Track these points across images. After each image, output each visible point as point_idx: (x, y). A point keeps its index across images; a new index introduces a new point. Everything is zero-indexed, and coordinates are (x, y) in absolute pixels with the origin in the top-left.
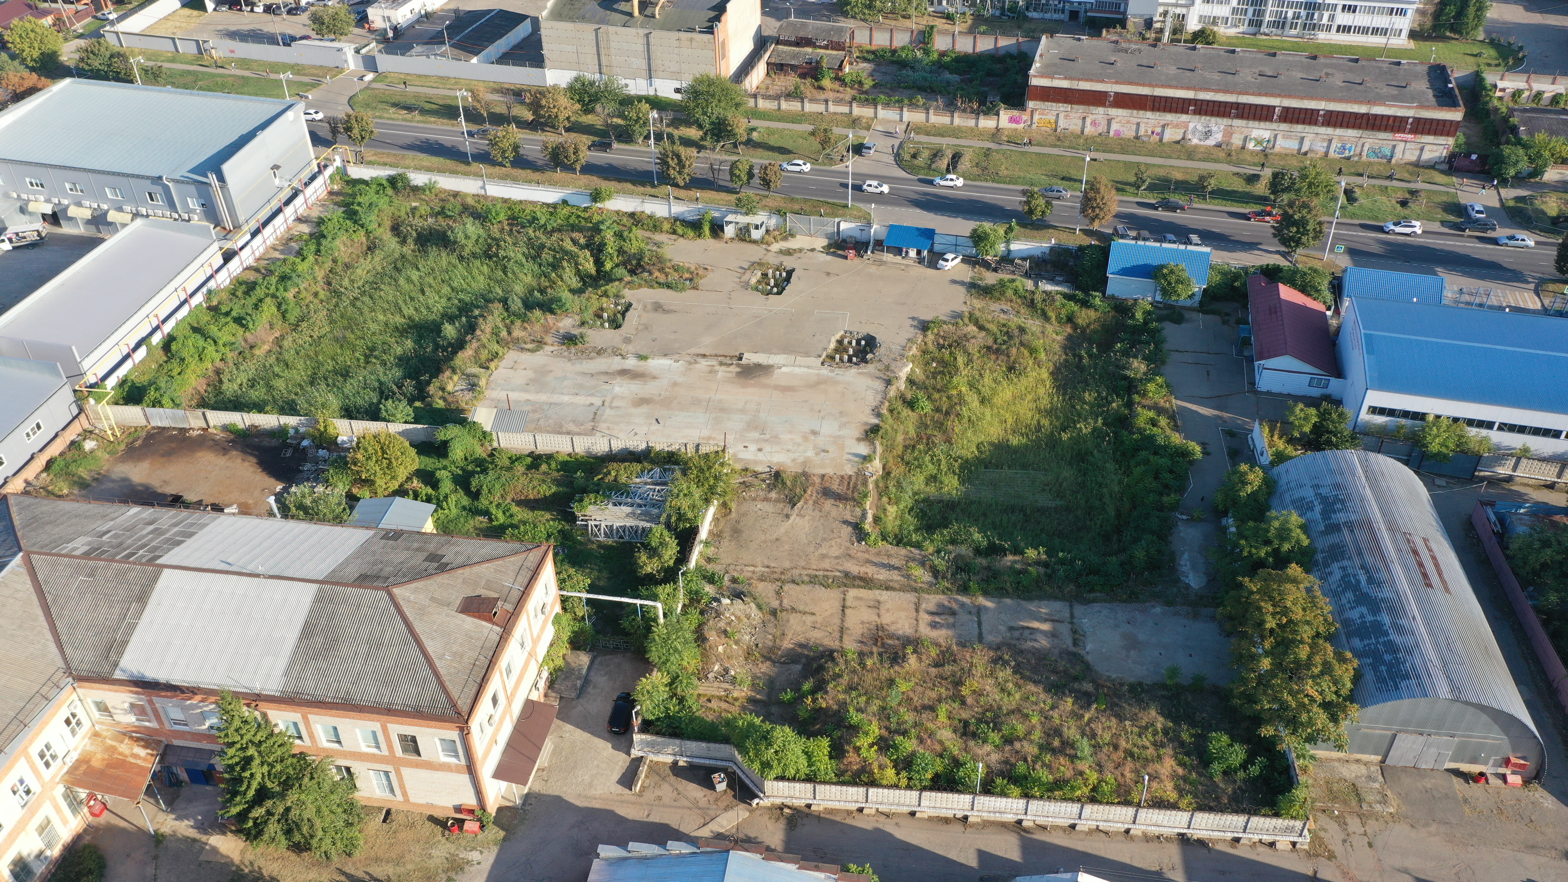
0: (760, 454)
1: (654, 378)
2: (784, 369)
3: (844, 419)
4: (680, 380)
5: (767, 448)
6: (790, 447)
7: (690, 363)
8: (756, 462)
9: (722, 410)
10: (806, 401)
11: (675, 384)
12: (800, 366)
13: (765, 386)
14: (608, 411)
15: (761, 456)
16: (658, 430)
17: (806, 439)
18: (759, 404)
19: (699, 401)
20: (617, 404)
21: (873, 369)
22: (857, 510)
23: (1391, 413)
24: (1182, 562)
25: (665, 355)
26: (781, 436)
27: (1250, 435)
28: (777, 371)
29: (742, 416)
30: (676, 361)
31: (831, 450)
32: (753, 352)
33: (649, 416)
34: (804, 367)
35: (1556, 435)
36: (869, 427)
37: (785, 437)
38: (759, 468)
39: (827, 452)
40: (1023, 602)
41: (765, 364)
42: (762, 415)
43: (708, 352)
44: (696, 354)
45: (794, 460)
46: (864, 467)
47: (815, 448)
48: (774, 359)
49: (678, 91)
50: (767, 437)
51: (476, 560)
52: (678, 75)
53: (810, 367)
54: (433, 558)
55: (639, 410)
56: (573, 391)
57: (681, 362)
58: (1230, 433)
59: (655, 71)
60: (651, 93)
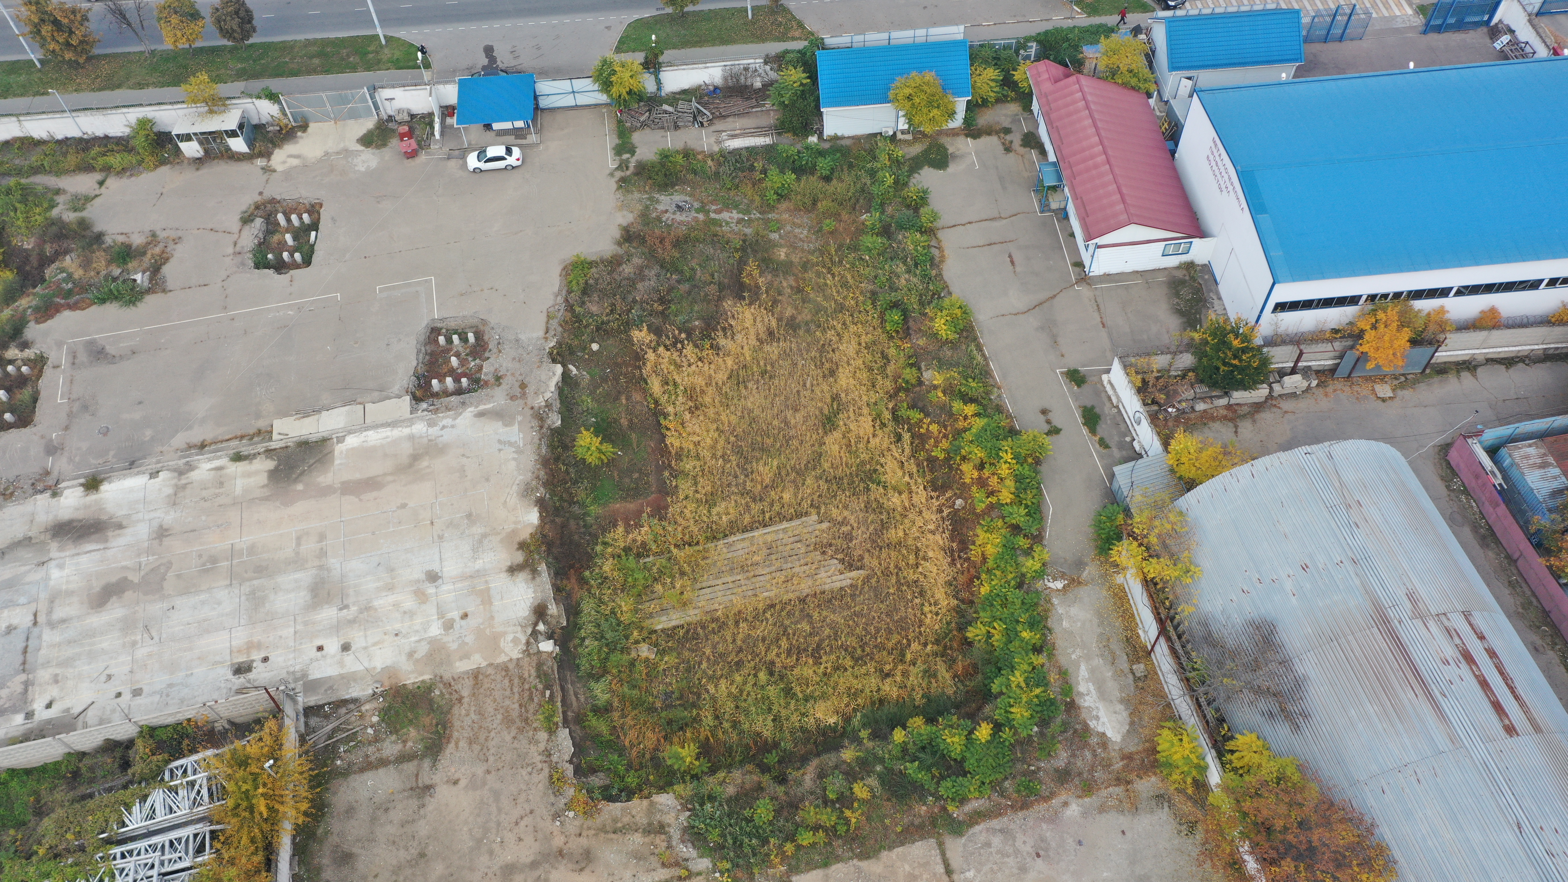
0: (349, 658)
1: (120, 526)
2: (352, 441)
3: (478, 530)
4: (169, 518)
5: (358, 639)
6: (397, 626)
7: (181, 473)
8: (348, 679)
9: (260, 570)
10: (403, 506)
11: (161, 532)
12: (376, 427)
13: (326, 491)
14: (49, 637)
15: (352, 664)
16: (150, 655)
17: (421, 596)
18: (322, 537)
19: (214, 560)
20: (59, 613)
21: (497, 398)
22: (543, 735)
23: (1308, 305)
24: (1082, 688)
25: (132, 464)
26: (376, 603)
27: (1105, 377)
28: (339, 449)
29: (298, 575)
30: (154, 475)
31: (469, 610)
32: (283, 414)
33: (127, 625)
34: (383, 425)
35: (1534, 285)
36: (525, 535)
37: (383, 602)
38: (354, 692)
39: (465, 616)
40: (864, 864)
41: (313, 438)
42: (334, 562)
43: (209, 436)
44: (190, 447)
45: (411, 655)
46: (535, 633)
47: (441, 615)
48: (329, 422)
50: (352, 611)
53: (394, 424)
55: (108, 617)
57: (163, 476)
58: (1074, 377)
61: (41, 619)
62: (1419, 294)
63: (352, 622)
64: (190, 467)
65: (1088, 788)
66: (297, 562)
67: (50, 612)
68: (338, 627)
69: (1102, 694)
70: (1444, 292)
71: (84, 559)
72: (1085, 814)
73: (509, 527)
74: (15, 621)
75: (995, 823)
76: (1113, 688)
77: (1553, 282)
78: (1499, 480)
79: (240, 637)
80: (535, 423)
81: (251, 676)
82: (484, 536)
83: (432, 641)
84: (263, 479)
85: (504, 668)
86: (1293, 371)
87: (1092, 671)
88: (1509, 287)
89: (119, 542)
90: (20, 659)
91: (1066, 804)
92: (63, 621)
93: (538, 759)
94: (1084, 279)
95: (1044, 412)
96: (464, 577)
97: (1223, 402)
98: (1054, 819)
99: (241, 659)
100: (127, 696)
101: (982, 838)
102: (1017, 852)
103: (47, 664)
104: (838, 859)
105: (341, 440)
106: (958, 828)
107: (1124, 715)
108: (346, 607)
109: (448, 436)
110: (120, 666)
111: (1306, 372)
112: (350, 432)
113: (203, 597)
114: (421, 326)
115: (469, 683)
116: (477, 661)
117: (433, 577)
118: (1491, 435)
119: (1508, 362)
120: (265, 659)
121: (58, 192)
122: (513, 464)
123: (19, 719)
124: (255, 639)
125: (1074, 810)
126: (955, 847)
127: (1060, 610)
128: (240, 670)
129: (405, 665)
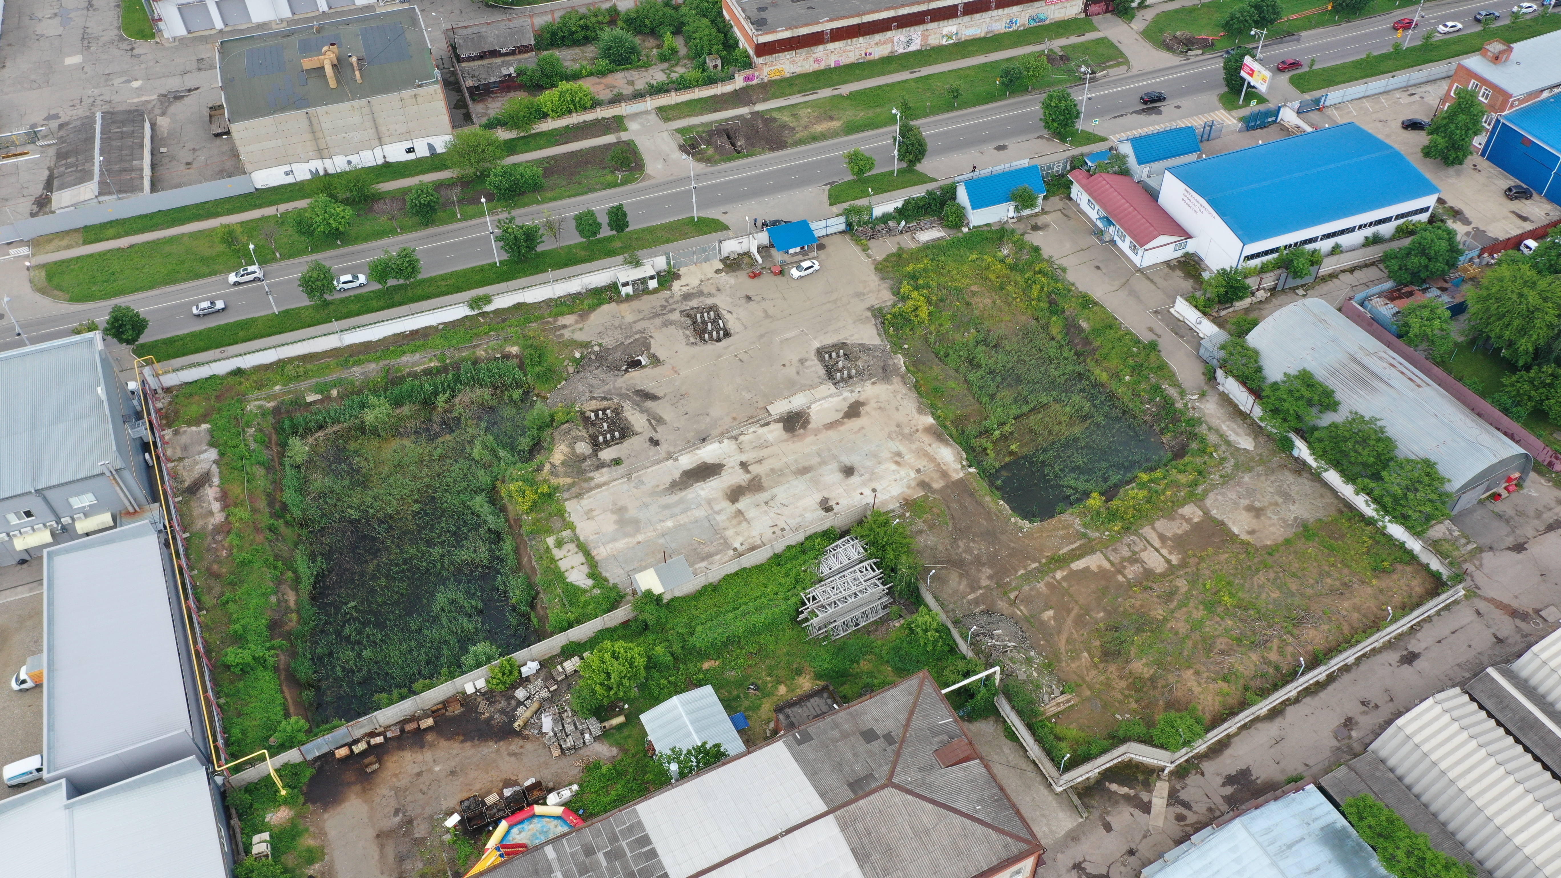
1: (721, 466)
2: (814, 407)
4: (743, 457)
7: (735, 438)
9: (807, 469)
10: (862, 429)
11: (744, 464)
13: (817, 431)
15: (882, 496)
16: (778, 514)
17: (898, 463)
19: (780, 470)
20: (717, 508)
23: (1258, 255)
24: (1227, 433)
25: (704, 440)
27: (1174, 308)
28: (811, 413)
29: (829, 467)
30: (721, 442)
31: (925, 463)
33: (757, 505)
34: (827, 397)
35: (1351, 230)
36: (932, 428)
37: (880, 469)
38: (891, 507)
41: (795, 409)
45: (909, 487)
46: (963, 466)
48: (797, 402)
49: (410, 150)
50: (867, 476)
51: (902, 717)
52: (408, 135)
53: (831, 396)
54: (869, 736)
55: (743, 503)
56: (667, 513)
57: (726, 441)
58: (1156, 312)
59: (380, 139)
60: (380, 161)
62: (1305, 242)
63: (870, 480)
64: (738, 435)
65: (1249, 470)
66: (823, 463)
67: (712, 508)
68: (864, 484)
69: (1237, 434)
70: (1315, 239)
71: (712, 483)
72: (1252, 479)
73: (922, 426)
75: (1216, 491)
76: (1240, 431)
77: (1360, 227)
78: (1369, 315)
79: (818, 497)
80: (904, 382)
81: (835, 511)
82: (911, 433)
84: (778, 433)
85: (958, 482)
86: (1258, 290)
87: (1228, 427)
88: (1342, 232)
89: (726, 472)
90: (711, 530)
91: (1243, 478)
92: (722, 510)
94: (1138, 269)
95: (1150, 330)
96: (913, 452)
97: (1231, 310)
98: (1241, 484)
99: (825, 506)
100: (778, 533)
101: (1213, 498)
102: (1230, 499)
103: (727, 529)
105: (809, 408)
106: (1201, 497)
107: (1251, 440)
108: (863, 475)
109: (864, 395)
111: (1264, 289)
112: (812, 404)
113: (787, 486)
114: (814, 352)
116: (943, 482)
117: (898, 455)
118: (1360, 296)
119: (1352, 269)
120: (837, 503)
121: (561, 327)
122: (905, 401)
123: (731, 552)
124: (826, 496)
125: (1247, 479)
126: (1204, 504)
127: (1201, 407)
128: (828, 510)
129: (909, 492)
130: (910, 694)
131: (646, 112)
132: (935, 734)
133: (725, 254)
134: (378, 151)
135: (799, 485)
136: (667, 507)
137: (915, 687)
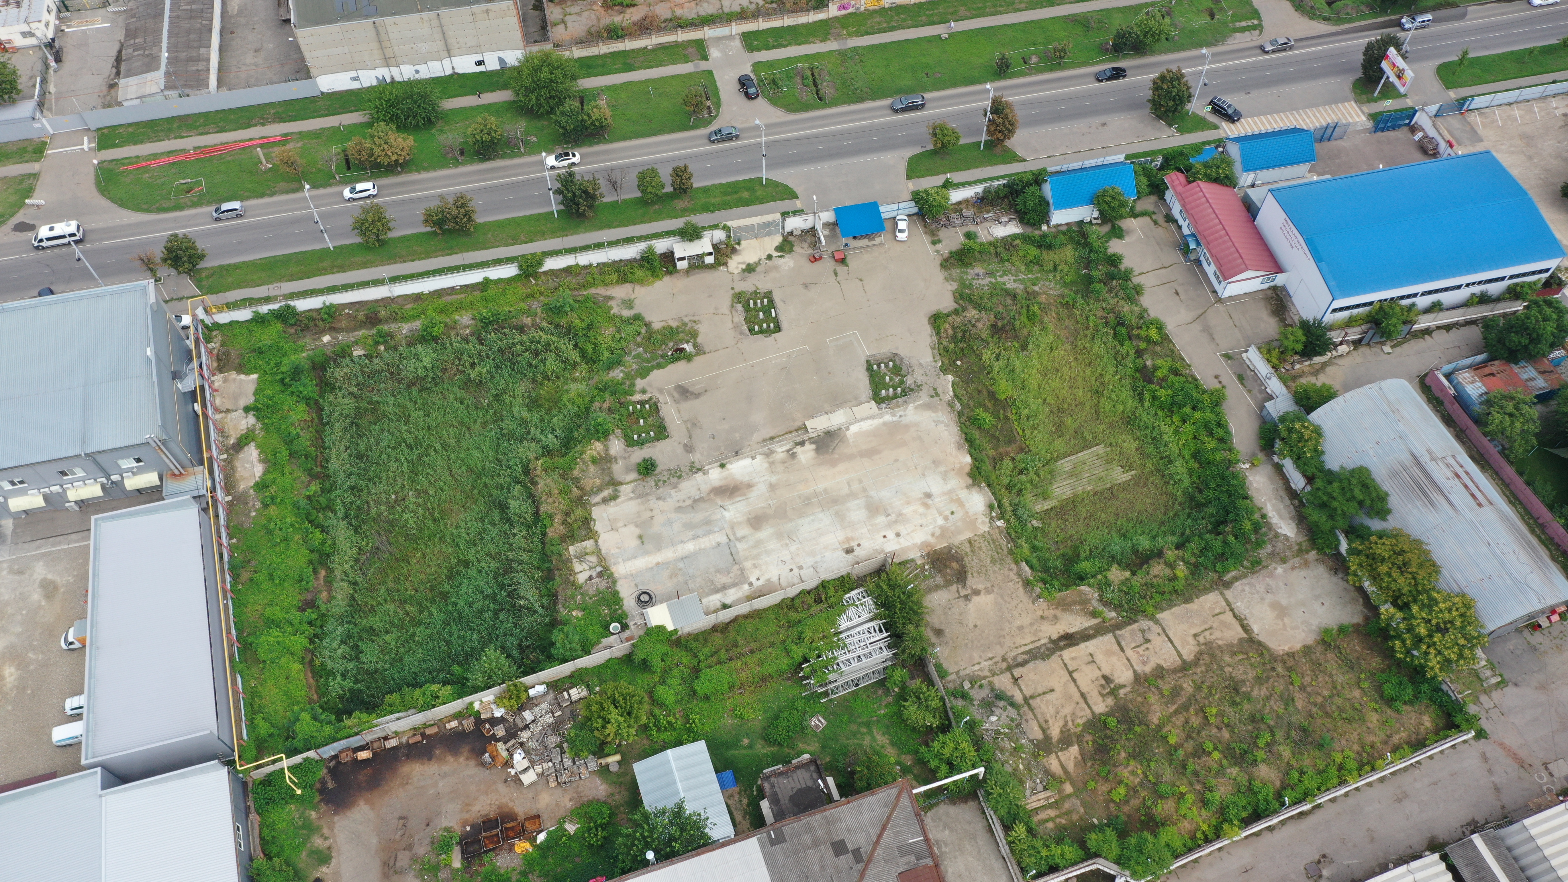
0: (901, 540)
1: (749, 486)
2: (854, 429)
3: (942, 469)
4: (774, 479)
5: (902, 530)
6: (920, 521)
7: (767, 455)
8: (904, 550)
9: (835, 501)
10: (897, 461)
11: (772, 487)
12: (862, 419)
13: (851, 457)
15: (904, 543)
16: (798, 549)
17: (926, 506)
18: (860, 481)
19: (808, 498)
20: (740, 533)
21: (924, 397)
22: (1013, 566)
23: (1348, 308)
24: (1270, 514)
25: (737, 453)
26: (904, 512)
27: (1244, 355)
28: (849, 433)
29: (857, 502)
30: (753, 458)
31: (954, 509)
32: (811, 417)
33: (779, 536)
34: (867, 418)
35: (1459, 287)
36: (967, 469)
37: (908, 510)
38: (911, 556)
39: (952, 513)
40: (1188, 606)
41: (832, 429)
42: (873, 493)
43: (772, 434)
44: (764, 441)
45: (933, 535)
46: (992, 518)
47: (940, 514)
48: (836, 419)
49: (480, 63)
50: (893, 517)
51: (874, 832)
52: (478, 48)
53: (872, 417)
54: (839, 848)
55: (765, 533)
56: (690, 534)
57: (759, 457)
58: (1227, 357)
59: (448, 51)
60: (449, 72)
61: (732, 537)
62: (1402, 298)
63: (896, 522)
64: (772, 452)
65: (1284, 561)
66: (852, 495)
67: (734, 534)
68: (889, 525)
69: (1281, 517)
70: (1415, 295)
71: (739, 505)
72: (1285, 571)
73: (957, 466)
74: (719, 540)
75: (1244, 581)
76: (1284, 512)
77: (1468, 285)
78: (1452, 392)
79: (841, 535)
80: (949, 409)
81: (855, 553)
82: (946, 471)
83: (941, 527)
84: (812, 454)
85: (984, 536)
86: (1341, 343)
87: (1273, 506)
88: (1446, 289)
89: (754, 494)
90: (731, 558)
91: (1275, 569)
92: (744, 537)
93: (1015, 577)
94: (1219, 300)
95: (1216, 377)
96: (944, 494)
97: (1307, 363)
98: (1271, 575)
99: (847, 546)
100: (796, 571)
101: (1240, 588)
102: (1258, 592)
103: (746, 559)
104: (1175, 605)
105: (848, 429)
106: (1228, 585)
107: (1294, 525)
108: (889, 515)
109: (905, 420)
110: (785, 555)
111: (1347, 342)
112: (851, 424)
113: (812, 518)
114: (863, 361)
115: (968, 545)
116: (968, 535)
117: (928, 495)
118: (1447, 368)
119: (1448, 328)
120: (859, 545)
121: (610, 298)
122: (946, 433)
123: (746, 587)
124: (849, 535)
125: (1280, 570)
126: (1228, 593)
127: (1251, 478)
128: (849, 551)
129: (932, 540)
130: (886, 806)
131: (730, 37)
132: (902, 854)
133: (788, 229)
134: (446, 62)
135: (823, 519)
136: (689, 526)
137: (893, 798)
